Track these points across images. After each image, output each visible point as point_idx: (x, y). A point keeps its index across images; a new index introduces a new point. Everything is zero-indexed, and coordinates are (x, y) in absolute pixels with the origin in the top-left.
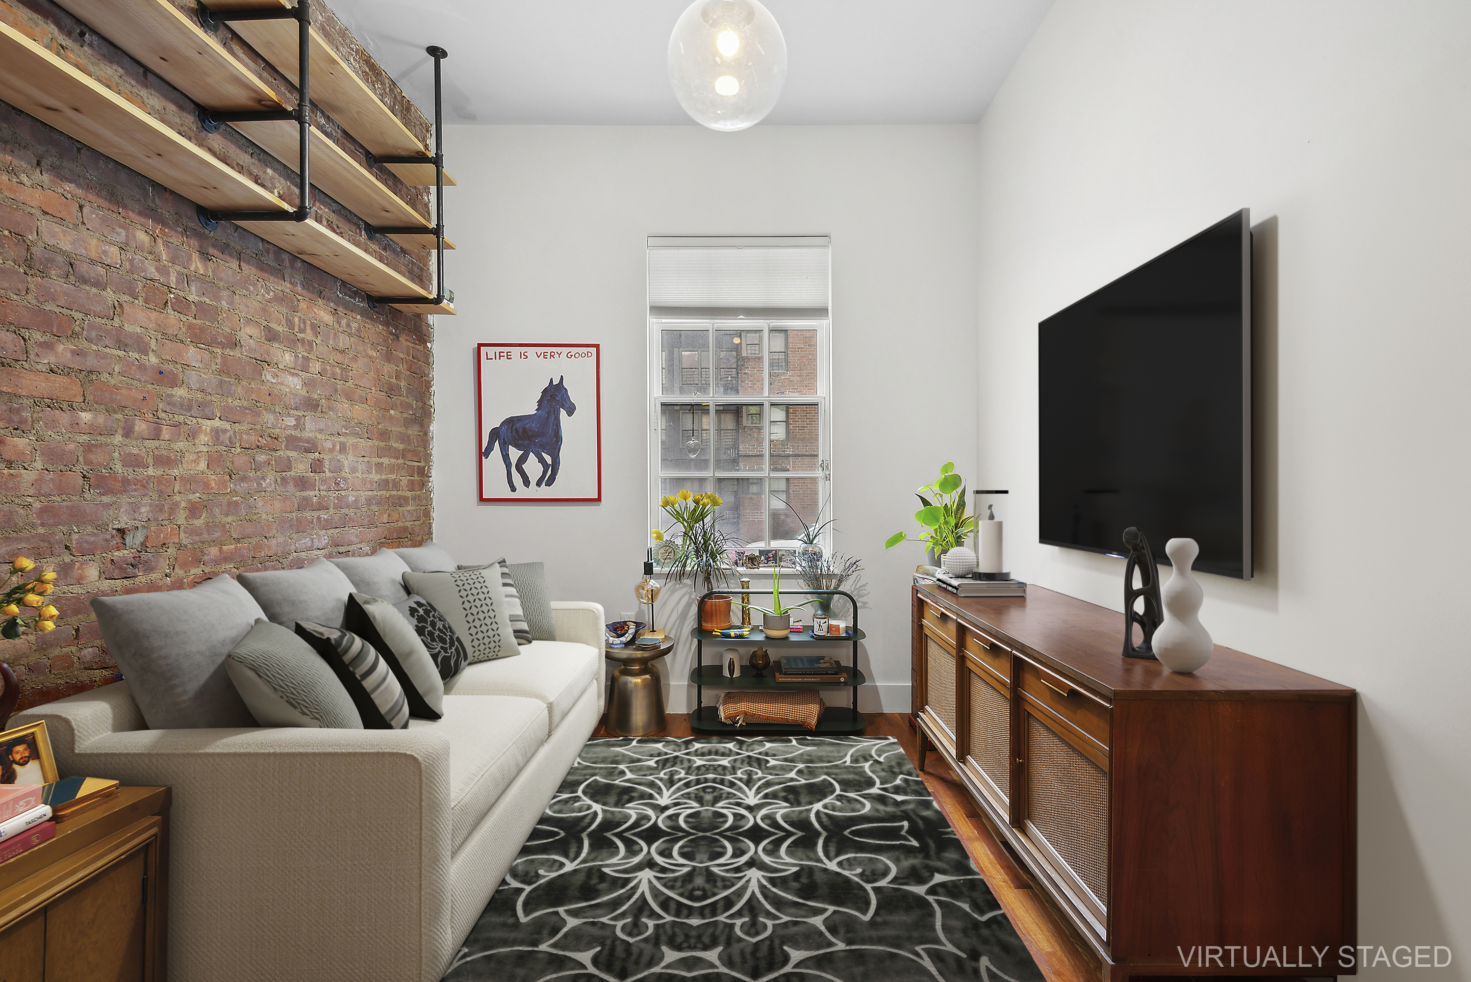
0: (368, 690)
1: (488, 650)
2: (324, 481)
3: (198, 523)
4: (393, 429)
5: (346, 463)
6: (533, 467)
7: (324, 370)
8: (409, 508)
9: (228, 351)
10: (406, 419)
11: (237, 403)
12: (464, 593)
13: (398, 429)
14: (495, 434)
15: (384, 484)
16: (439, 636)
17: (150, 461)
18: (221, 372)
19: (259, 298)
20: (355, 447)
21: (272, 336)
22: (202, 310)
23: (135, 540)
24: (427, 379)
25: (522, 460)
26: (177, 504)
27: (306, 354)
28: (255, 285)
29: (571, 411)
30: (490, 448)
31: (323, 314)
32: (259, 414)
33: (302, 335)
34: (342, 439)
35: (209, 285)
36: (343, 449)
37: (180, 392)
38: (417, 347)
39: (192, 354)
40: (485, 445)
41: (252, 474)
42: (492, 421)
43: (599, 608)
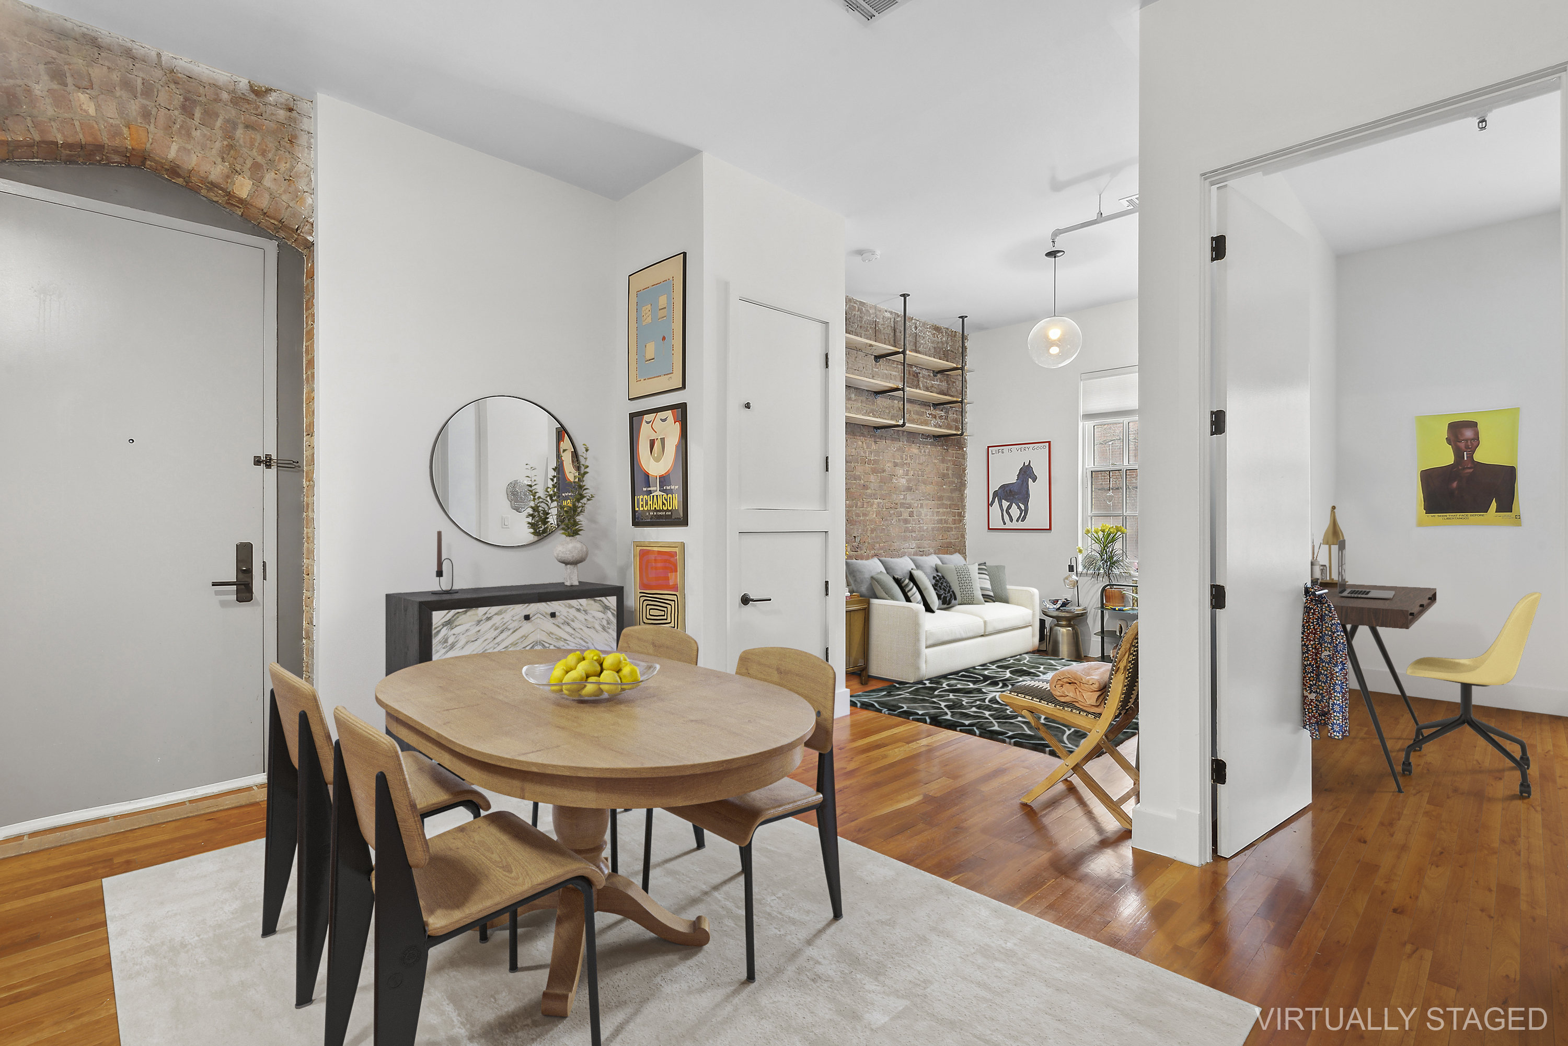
0: (910, 596)
1: (968, 599)
2: (913, 520)
3: (873, 535)
4: (945, 495)
5: (923, 512)
6: (1015, 512)
7: (915, 473)
8: (952, 533)
9: (882, 474)
10: (951, 489)
11: (885, 492)
12: (959, 574)
13: (947, 495)
14: (995, 494)
15: (940, 521)
16: (943, 588)
17: (861, 515)
18: (880, 482)
19: (892, 452)
20: (927, 505)
21: (896, 465)
22: (876, 462)
23: (858, 540)
24: (963, 467)
25: (1009, 507)
26: (868, 529)
27: (907, 469)
28: (890, 447)
29: (1034, 480)
30: (993, 501)
31: (914, 450)
32: (891, 495)
33: (906, 461)
34: (921, 502)
35: (877, 453)
36: (922, 506)
37: (869, 491)
38: (958, 452)
39: (872, 478)
40: (990, 500)
41: (889, 518)
42: (994, 487)
43: (1035, 591)
